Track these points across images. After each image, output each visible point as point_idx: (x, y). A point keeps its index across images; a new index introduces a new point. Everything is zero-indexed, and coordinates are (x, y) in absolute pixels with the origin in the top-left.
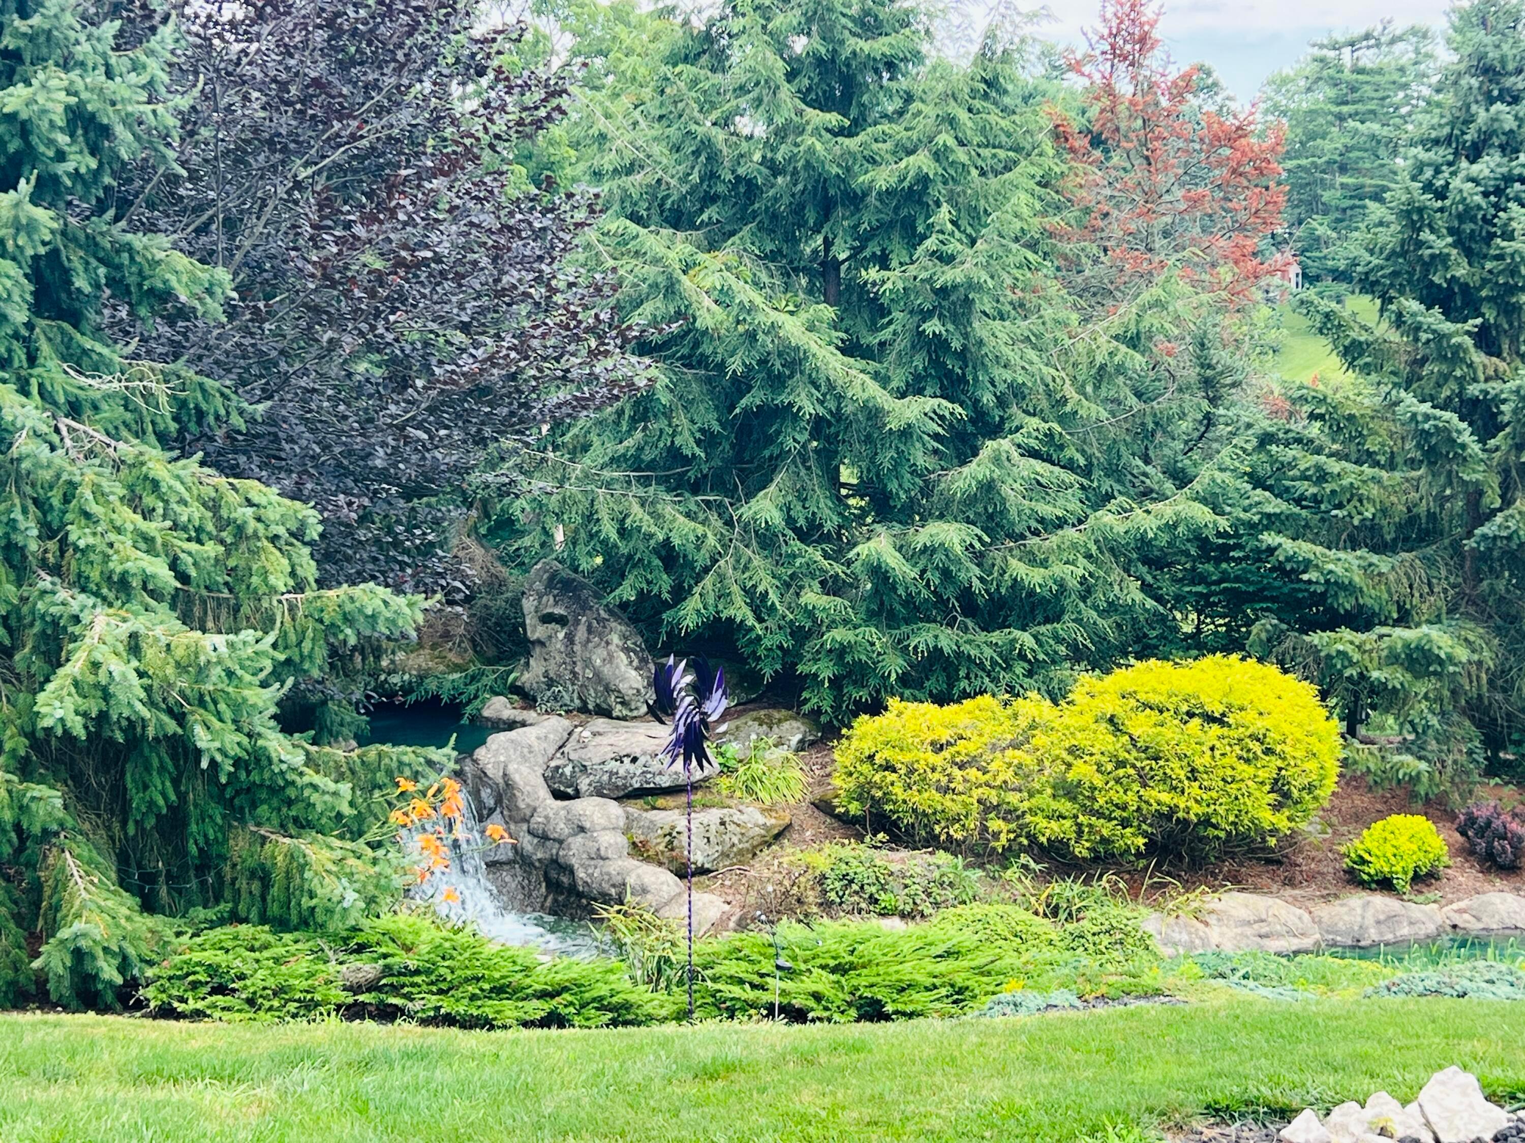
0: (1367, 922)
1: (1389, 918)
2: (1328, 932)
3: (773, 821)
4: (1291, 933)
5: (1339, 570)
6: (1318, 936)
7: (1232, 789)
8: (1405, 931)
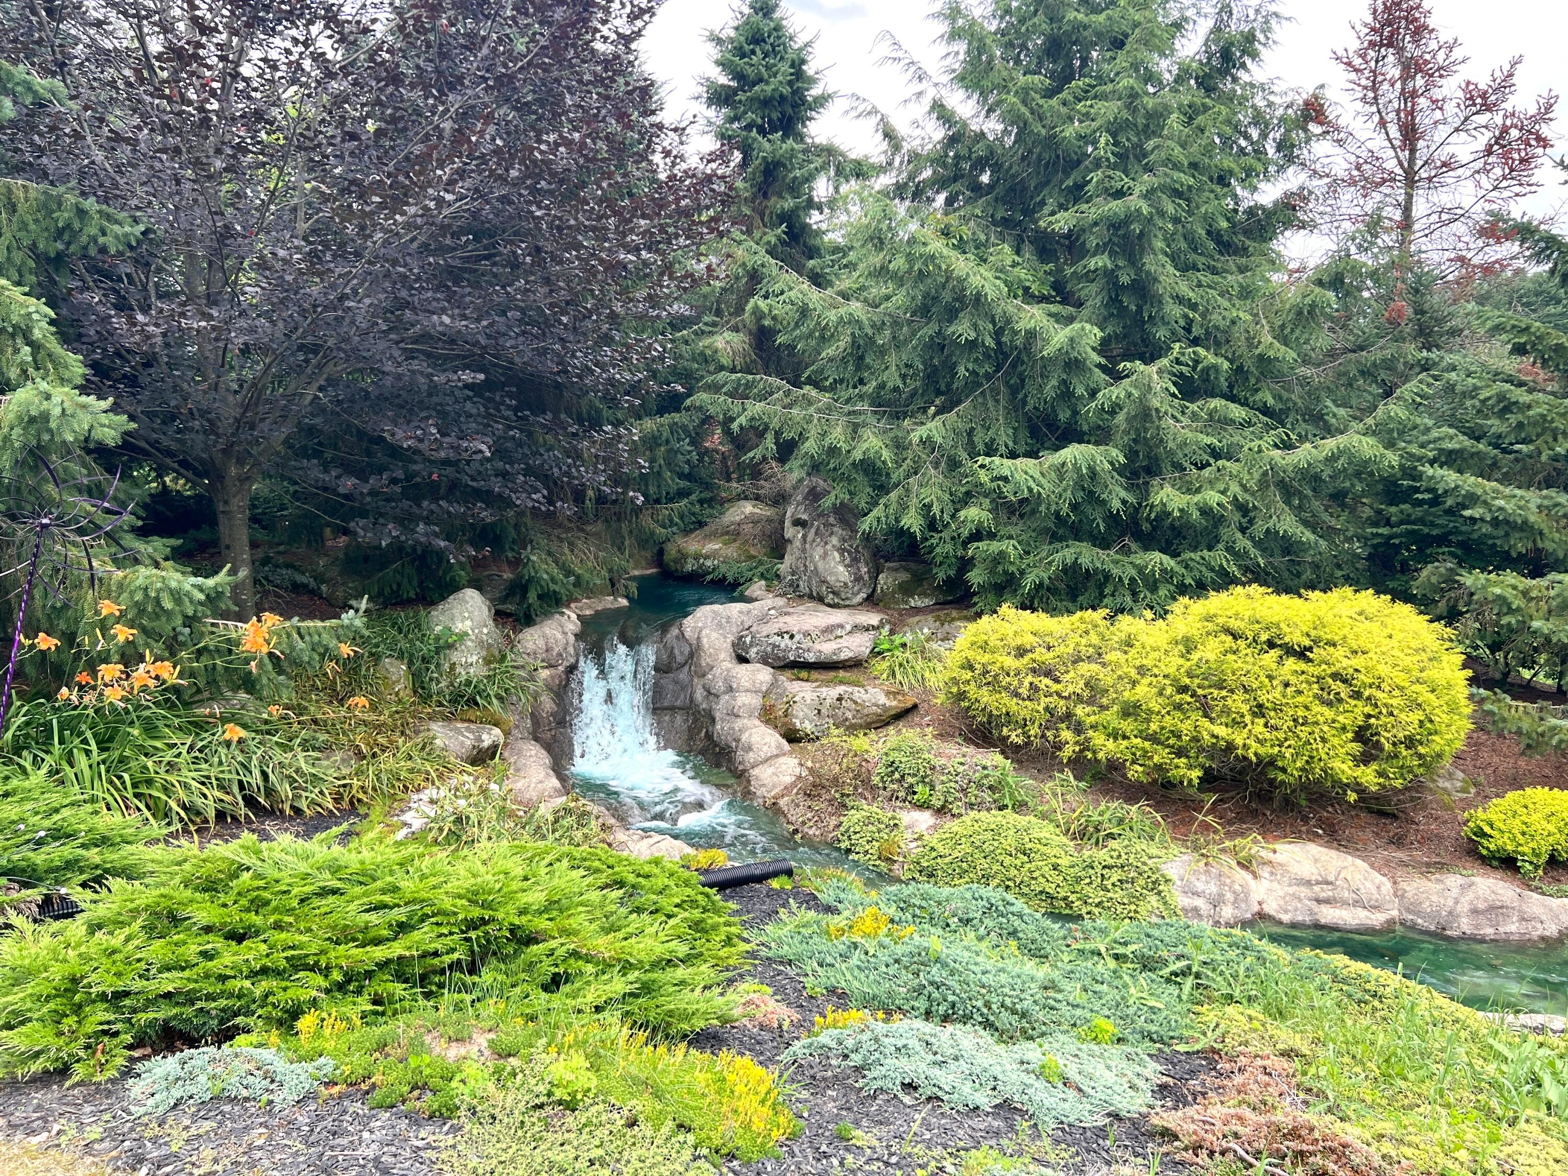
0: (1459, 908)
1: (1492, 908)
2: (1408, 910)
3: (894, 703)
4: (1358, 903)
5: (1510, 507)
6: (1395, 913)
7: (1303, 732)
8: (1512, 927)
